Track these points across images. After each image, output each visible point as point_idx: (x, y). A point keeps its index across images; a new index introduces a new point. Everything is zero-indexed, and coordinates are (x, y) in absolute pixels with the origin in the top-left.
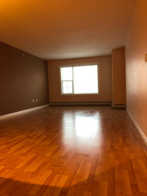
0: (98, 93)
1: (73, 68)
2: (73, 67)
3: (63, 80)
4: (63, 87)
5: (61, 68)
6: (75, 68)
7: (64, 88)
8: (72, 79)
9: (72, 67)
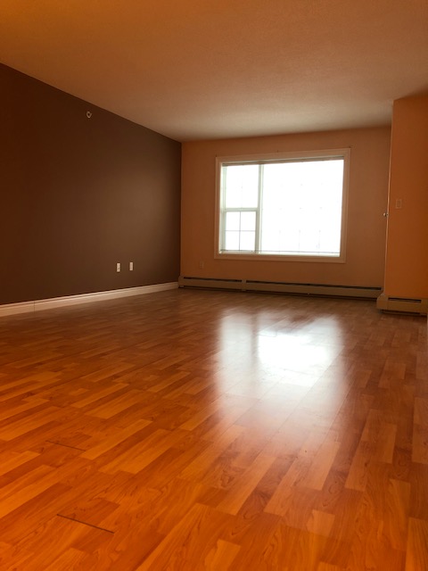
0: (338, 255)
1: (260, 168)
2: (261, 163)
3: (228, 206)
4: (224, 231)
5: (222, 169)
6: (266, 167)
7: (227, 233)
8: (256, 206)
9: (257, 166)
